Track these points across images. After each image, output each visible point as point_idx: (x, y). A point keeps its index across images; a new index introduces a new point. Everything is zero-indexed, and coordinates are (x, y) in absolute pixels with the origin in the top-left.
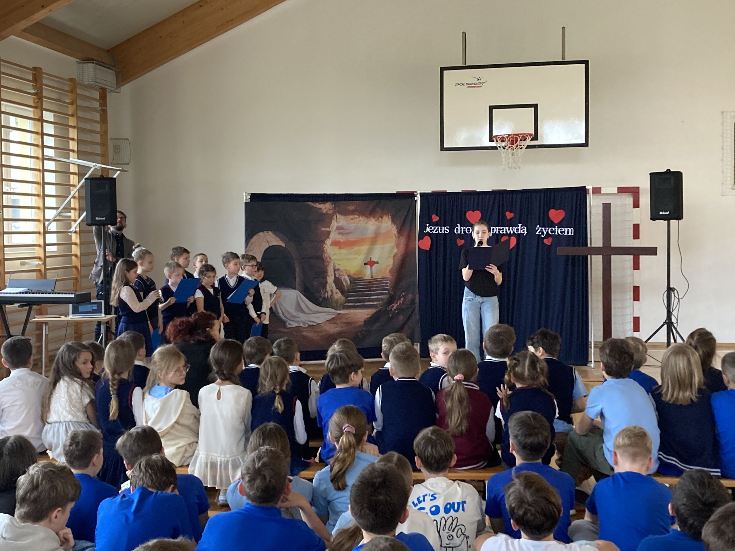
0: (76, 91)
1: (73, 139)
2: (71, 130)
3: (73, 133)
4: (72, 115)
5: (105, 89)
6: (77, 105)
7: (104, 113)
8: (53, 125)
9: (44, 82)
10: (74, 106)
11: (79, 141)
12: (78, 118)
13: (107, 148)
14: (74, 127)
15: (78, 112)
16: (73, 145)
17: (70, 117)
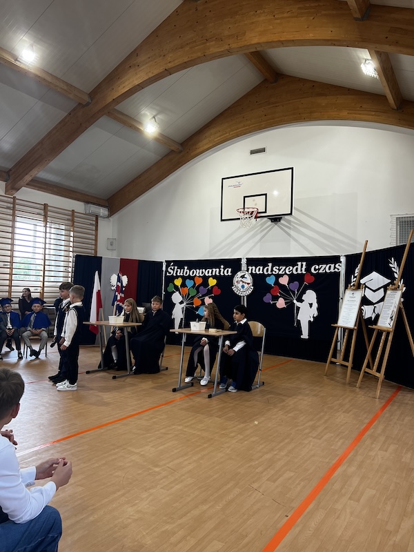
0: (74, 215)
5: (98, 215)
7: (97, 226)
8: (64, 231)
9: (49, 210)
11: (74, 237)
13: (97, 242)
14: (72, 231)
17: (71, 227)
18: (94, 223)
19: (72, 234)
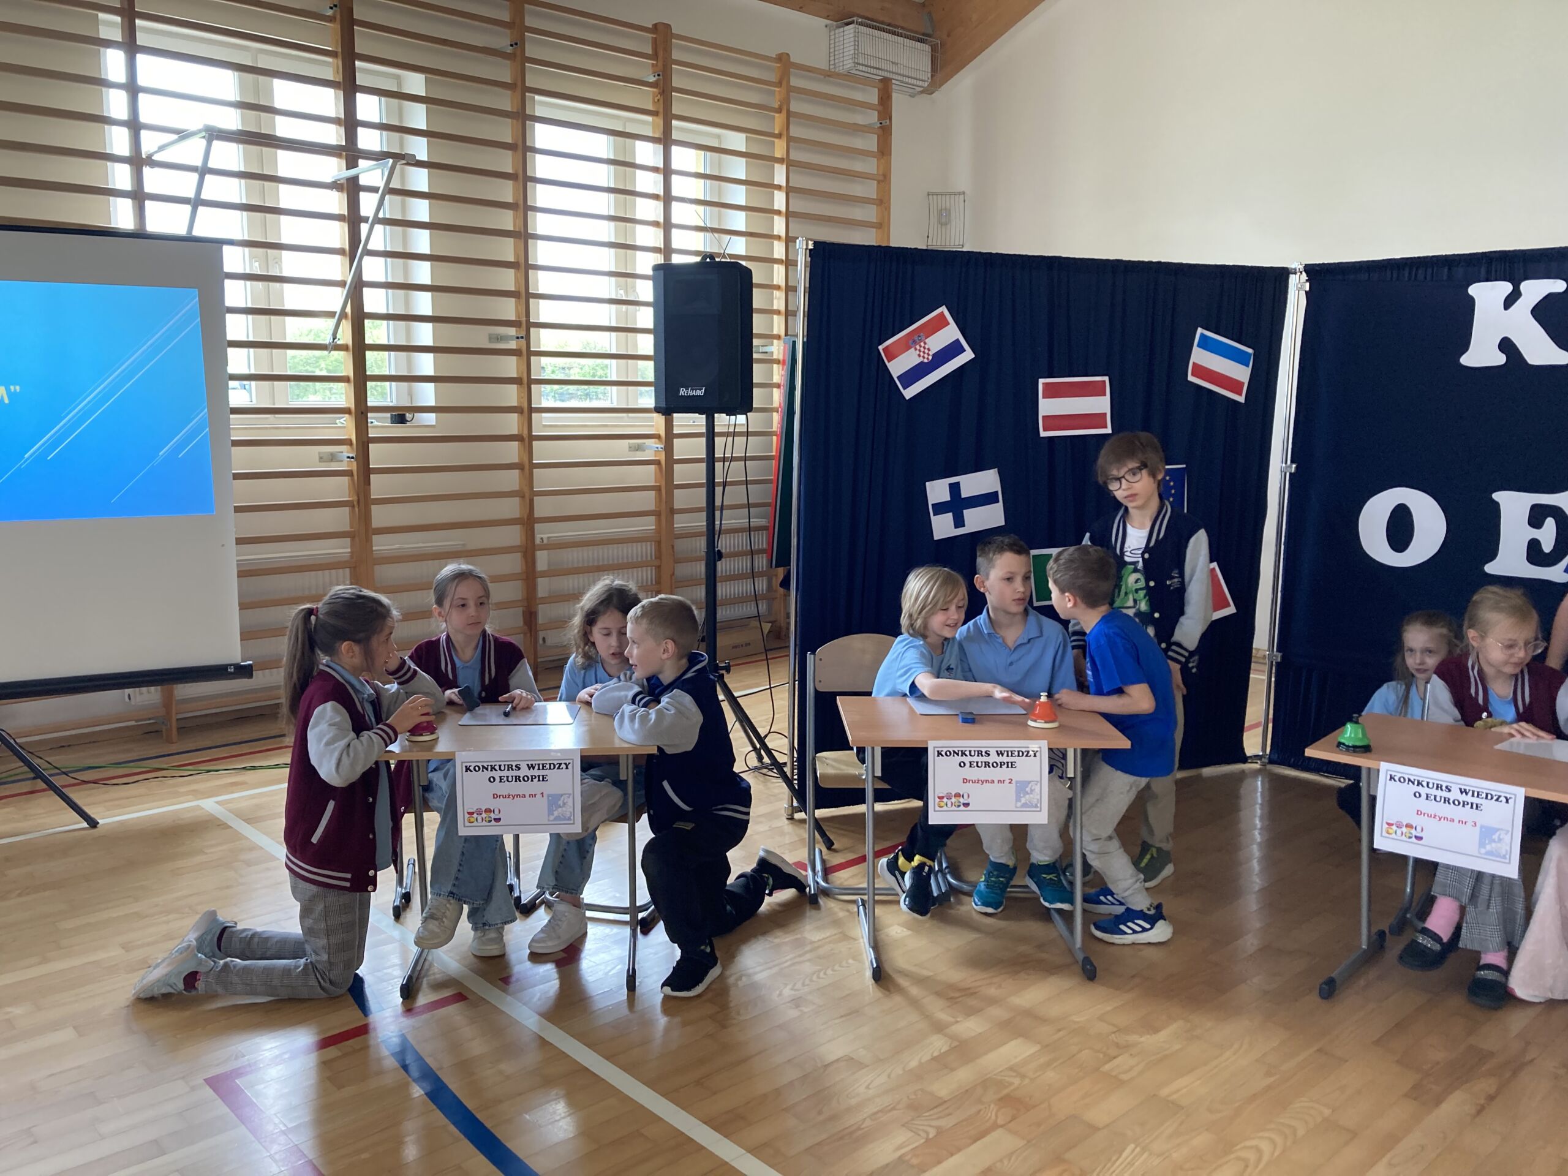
0: (789, 82)
1: (779, 187)
2: (777, 166)
3: (780, 176)
4: (779, 136)
5: (891, 79)
6: (789, 114)
7: (885, 132)
8: (743, 160)
9: (676, 55)
10: (784, 114)
11: (789, 190)
12: (790, 140)
13: (888, 209)
14: (780, 161)
15: (792, 127)
16: (779, 201)
17: (776, 141)
18: (872, 118)
19: (780, 177)
